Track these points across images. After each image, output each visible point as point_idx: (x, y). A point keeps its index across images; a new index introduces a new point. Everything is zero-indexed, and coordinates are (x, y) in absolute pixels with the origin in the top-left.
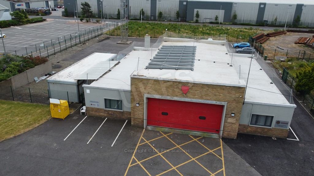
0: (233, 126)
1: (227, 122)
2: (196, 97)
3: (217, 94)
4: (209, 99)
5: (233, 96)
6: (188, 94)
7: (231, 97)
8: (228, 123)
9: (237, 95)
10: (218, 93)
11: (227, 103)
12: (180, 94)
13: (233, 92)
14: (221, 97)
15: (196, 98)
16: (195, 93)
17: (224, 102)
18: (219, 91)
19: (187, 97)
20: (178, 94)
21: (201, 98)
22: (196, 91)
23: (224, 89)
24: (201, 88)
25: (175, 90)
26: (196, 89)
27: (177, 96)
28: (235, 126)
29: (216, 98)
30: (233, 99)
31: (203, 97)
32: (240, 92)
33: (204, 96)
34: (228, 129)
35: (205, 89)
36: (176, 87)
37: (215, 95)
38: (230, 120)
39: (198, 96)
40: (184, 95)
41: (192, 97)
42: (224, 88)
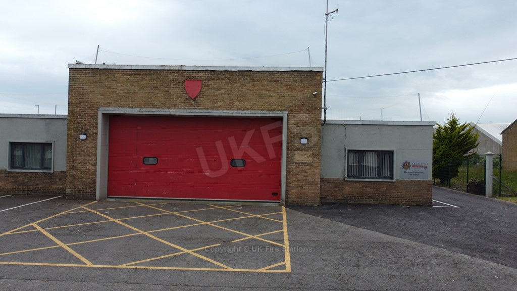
0: (309, 171)
1: (293, 163)
2: (219, 104)
3: (264, 92)
4: (248, 106)
5: (300, 96)
6: (199, 99)
7: (295, 97)
8: (297, 163)
9: (308, 92)
10: (267, 91)
11: (288, 112)
12: (182, 100)
13: (298, 86)
14: (272, 99)
15: (219, 107)
16: (216, 96)
17: (281, 111)
18: (267, 85)
19: (198, 107)
20: (178, 101)
21: (231, 105)
22: (217, 90)
23: (278, 81)
24: (228, 81)
25: (171, 90)
26: (218, 85)
27: (175, 106)
28: (313, 169)
29: (262, 104)
30: (299, 103)
31: (235, 103)
32: (311, 85)
33: (237, 100)
34: (298, 181)
35: (237, 84)
36: (174, 85)
37: (260, 97)
38: (299, 157)
39: (223, 101)
40: (192, 102)
41: (210, 104)
42: (278, 79)
